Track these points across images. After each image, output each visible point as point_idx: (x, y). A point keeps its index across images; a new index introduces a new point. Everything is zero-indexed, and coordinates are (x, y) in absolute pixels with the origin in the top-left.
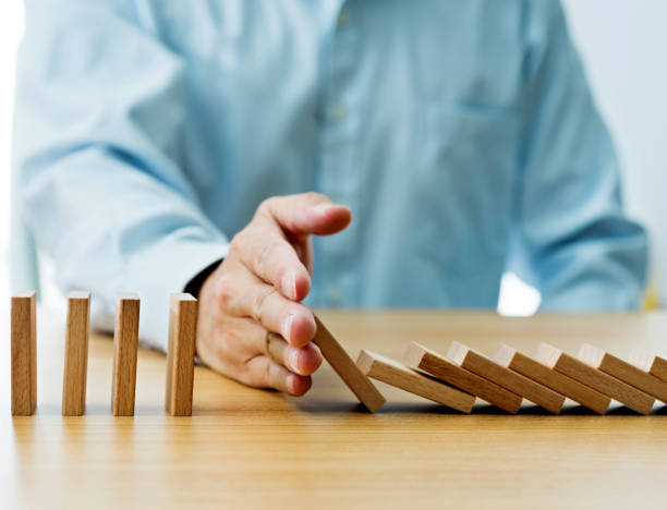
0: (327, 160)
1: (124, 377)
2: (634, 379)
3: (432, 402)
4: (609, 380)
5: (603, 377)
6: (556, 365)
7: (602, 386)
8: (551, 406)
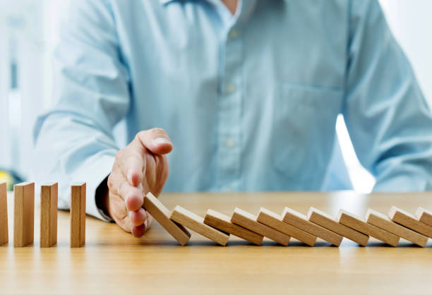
0: (222, 115)
1: (44, 226)
2: (330, 226)
3: (209, 240)
4: (315, 227)
5: (311, 225)
6: (284, 219)
7: (311, 230)
8: (282, 242)
